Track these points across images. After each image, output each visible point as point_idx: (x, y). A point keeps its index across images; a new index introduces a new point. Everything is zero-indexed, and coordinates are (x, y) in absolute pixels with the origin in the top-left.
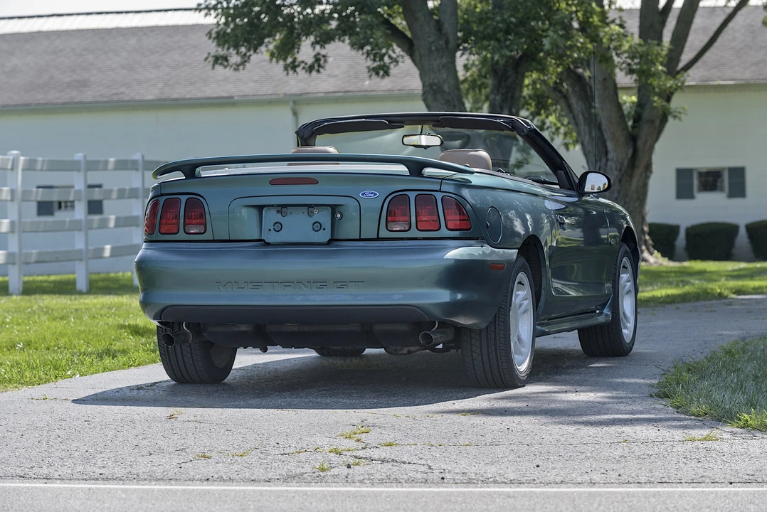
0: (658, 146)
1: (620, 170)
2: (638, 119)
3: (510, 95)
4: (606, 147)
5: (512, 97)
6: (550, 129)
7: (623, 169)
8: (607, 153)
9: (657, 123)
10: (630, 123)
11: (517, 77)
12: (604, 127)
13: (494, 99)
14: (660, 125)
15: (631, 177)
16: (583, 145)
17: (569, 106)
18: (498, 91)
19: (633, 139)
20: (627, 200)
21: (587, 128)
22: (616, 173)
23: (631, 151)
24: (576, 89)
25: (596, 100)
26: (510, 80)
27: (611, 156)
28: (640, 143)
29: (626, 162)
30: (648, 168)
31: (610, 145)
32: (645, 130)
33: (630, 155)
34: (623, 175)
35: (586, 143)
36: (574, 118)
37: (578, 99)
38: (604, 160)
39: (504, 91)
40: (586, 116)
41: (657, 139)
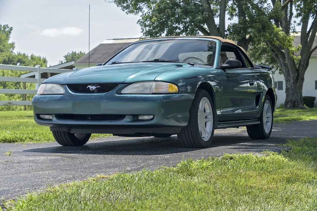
0: (306, 72)
1: (294, 80)
2: (300, 65)
4: (290, 73)
6: (275, 68)
7: (295, 80)
9: (305, 66)
12: (289, 67)
14: (306, 67)
15: (297, 82)
17: (280, 61)
19: (298, 71)
20: (296, 89)
21: (284, 68)
22: (293, 81)
23: (297, 74)
24: (281, 56)
25: (286, 59)
27: (291, 75)
28: (300, 72)
29: (295, 77)
30: (303, 79)
32: (301, 68)
33: (296, 76)
34: (295, 82)
36: (281, 65)
37: (282, 59)
38: (289, 77)
40: (284, 64)
41: (305, 70)
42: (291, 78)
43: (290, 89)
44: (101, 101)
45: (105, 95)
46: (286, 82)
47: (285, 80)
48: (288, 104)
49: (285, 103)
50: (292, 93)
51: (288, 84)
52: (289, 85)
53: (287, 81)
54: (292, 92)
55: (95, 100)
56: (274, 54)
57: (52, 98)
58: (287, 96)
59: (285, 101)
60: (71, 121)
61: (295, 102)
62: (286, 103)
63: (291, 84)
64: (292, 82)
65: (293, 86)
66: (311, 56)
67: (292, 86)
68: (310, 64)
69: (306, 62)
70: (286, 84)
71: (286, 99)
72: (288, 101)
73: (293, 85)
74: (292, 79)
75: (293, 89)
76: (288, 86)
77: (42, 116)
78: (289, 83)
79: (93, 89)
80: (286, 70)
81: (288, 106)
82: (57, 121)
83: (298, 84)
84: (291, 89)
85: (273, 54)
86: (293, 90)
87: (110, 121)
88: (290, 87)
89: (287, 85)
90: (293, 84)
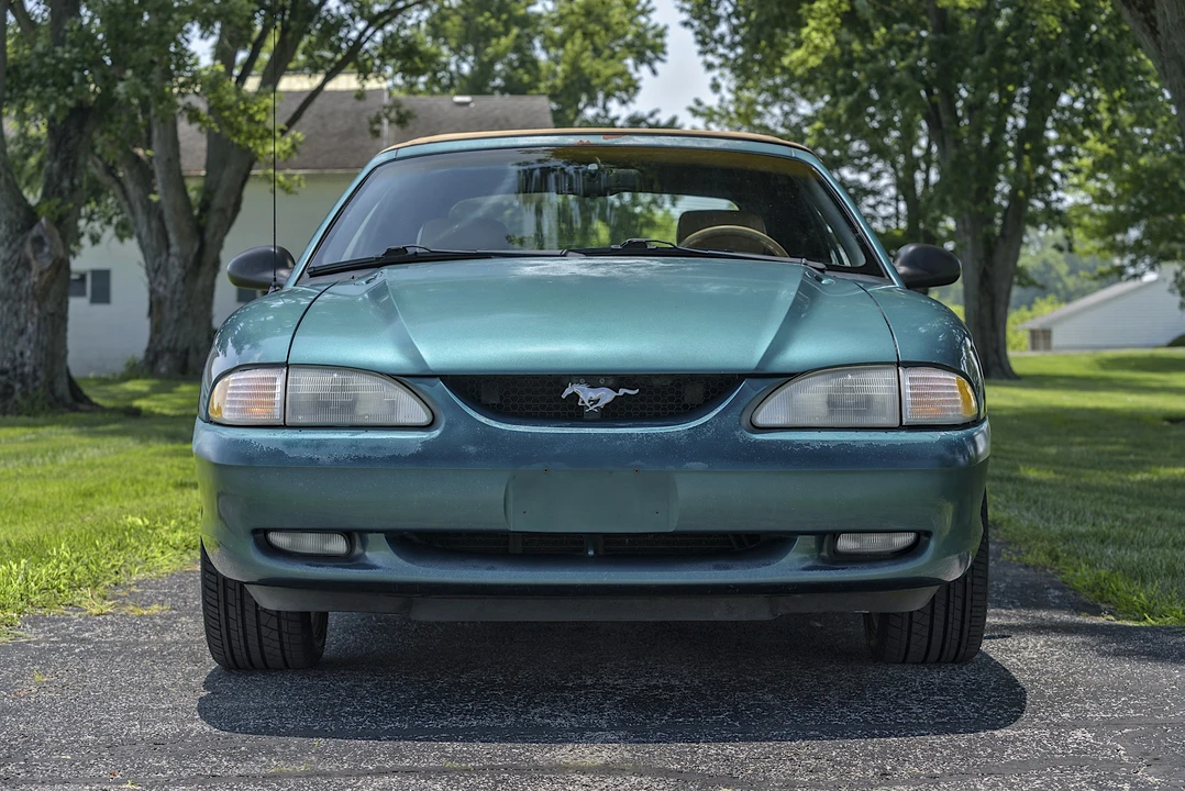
1: (184, 267)
2: (205, 206)
3: (71, 161)
4: (167, 240)
5: (74, 165)
8: (168, 246)
9: (229, 213)
10: (196, 212)
11: (80, 139)
12: (167, 215)
13: (51, 167)
15: (197, 275)
16: (139, 237)
17: (124, 192)
18: (56, 155)
19: (200, 231)
20: (191, 302)
22: (179, 270)
23: (197, 246)
24: (134, 171)
25: (159, 185)
26: (72, 142)
27: (174, 249)
28: (208, 236)
29: (191, 258)
31: (173, 238)
32: (213, 220)
33: (196, 250)
34: (187, 273)
35: (144, 234)
37: (136, 184)
38: (164, 256)
39: (64, 156)
40: (146, 203)
41: (226, 232)
42: (172, 259)
43: (168, 304)
44: (672, 468)
45: (689, 435)
46: (152, 275)
47: (147, 268)
48: (160, 362)
49: (147, 357)
50: (177, 321)
51: (160, 284)
52: (165, 287)
53: (156, 271)
54: (175, 315)
55: (638, 462)
56: (100, 163)
57: (372, 449)
58: (156, 330)
59: (148, 350)
60: (493, 568)
61: (186, 352)
62: (151, 358)
63: (173, 282)
64: (176, 272)
65: (182, 293)
66: (253, 172)
67: (174, 292)
68: (244, 206)
69: (233, 200)
70: (151, 283)
71: (151, 341)
72: (159, 348)
73: (180, 287)
74: (177, 263)
75: (179, 301)
76: (161, 289)
77: (280, 540)
78: (164, 280)
79: (601, 404)
80: (150, 229)
81: (163, 370)
82: (407, 565)
83: (201, 283)
84: (172, 302)
85: (97, 166)
86: (179, 308)
87: (717, 567)
88: (169, 296)
89: (155, 285)
90: (180, 283)
